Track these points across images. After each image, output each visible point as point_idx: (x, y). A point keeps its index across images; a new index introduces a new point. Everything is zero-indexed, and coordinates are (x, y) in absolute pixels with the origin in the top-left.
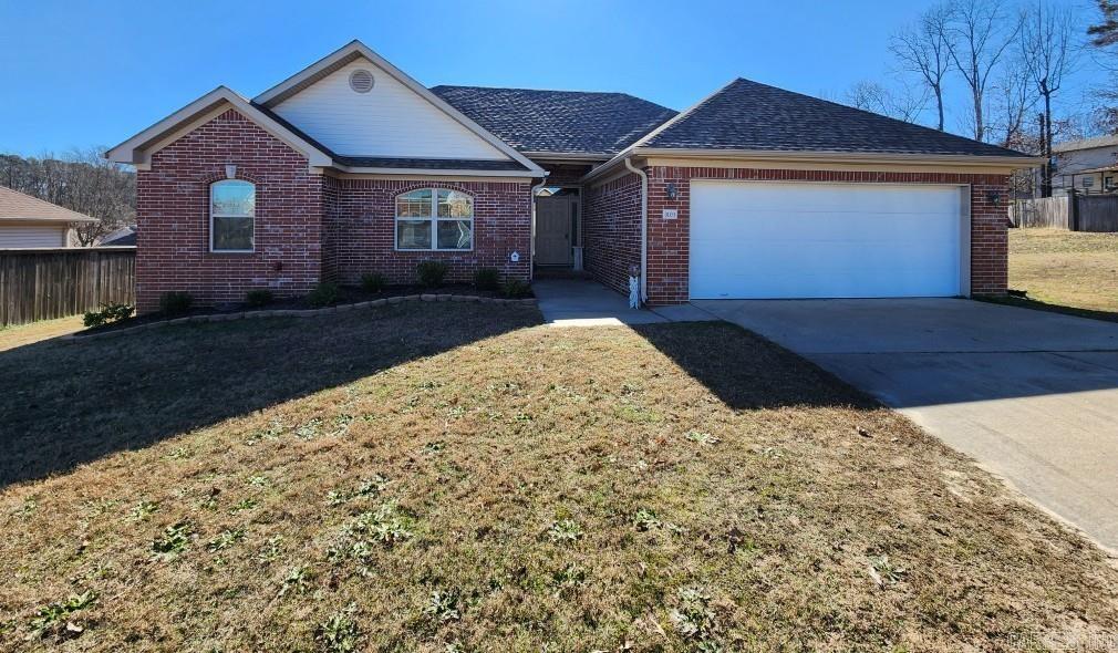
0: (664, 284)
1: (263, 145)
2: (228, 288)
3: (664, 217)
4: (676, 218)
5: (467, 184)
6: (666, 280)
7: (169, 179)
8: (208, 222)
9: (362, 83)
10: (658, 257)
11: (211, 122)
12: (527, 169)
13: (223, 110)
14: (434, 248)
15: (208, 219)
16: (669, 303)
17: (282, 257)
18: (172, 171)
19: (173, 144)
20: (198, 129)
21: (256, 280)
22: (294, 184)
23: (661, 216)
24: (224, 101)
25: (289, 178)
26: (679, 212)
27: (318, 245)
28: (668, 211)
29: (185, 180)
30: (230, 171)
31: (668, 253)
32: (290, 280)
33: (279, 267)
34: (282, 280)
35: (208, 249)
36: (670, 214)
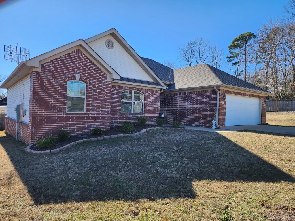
1: (90, 67)
2: (75, 128)
3: (222, 104)
4: (224, 104)
5: (143, 90)
6: (222, 121)
8: (66, 99)
9: (110, 45)
11: (69, 53)
12: (162, 86)
14: (132, 112)
17: (96, 115)
18: (51, 74)
20: (63, 56)
21: (86, 125)
22: (102, 85)
25: (100, 83)
26: (224, 102)
29: (57, 78)
30: (77, 76)
31: (222, 113)
32: (99, 124)
33: (95, 119)
34: (96, 124)
35: (66, 111)
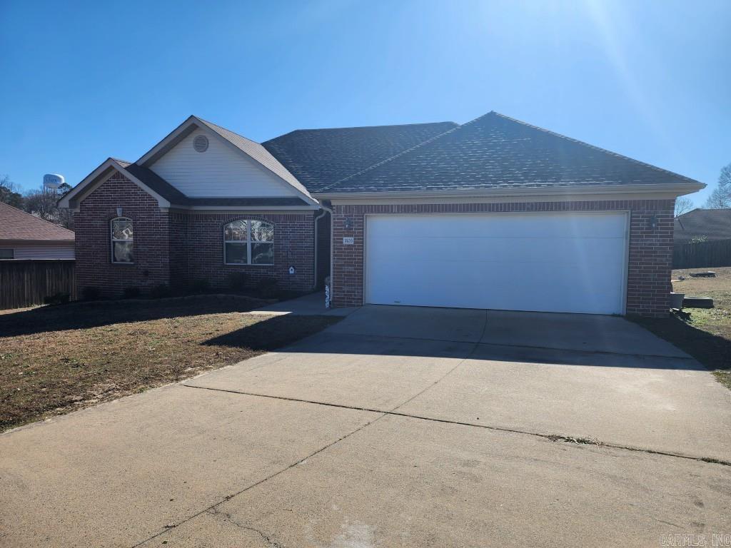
0: (344, 292)
1: (136, 194)
2: (121, 286)
3: (344, 243)
4: (353, 243)
5: (269, 216)
6: (346, 289)
7: (90, 218)
8: (110, 245)
9: (202, 145)
10: (340, 272)
11: (108, 180)
12: (307, 204)
13: (112, 174)
14: (249, 263)
15: (110, 242)
16: (348, 305)
17: (148, 267)
18: (90, 213)
19: (90, 196)
20: (102, 186)
21: (135, 281)
22: (153, 219)
23: (342, 242)
24: (111, 168)
25: (150, 215)
26: (355, 239)
27: (167, 260)
28: (346, 238)
29: (97, 217)
30: (119, 211)
31: (347, 269)
32: (153, 282)
33: (146, 273)
34: (149, 282)
35: (110, 261)
36: (347, 241)
